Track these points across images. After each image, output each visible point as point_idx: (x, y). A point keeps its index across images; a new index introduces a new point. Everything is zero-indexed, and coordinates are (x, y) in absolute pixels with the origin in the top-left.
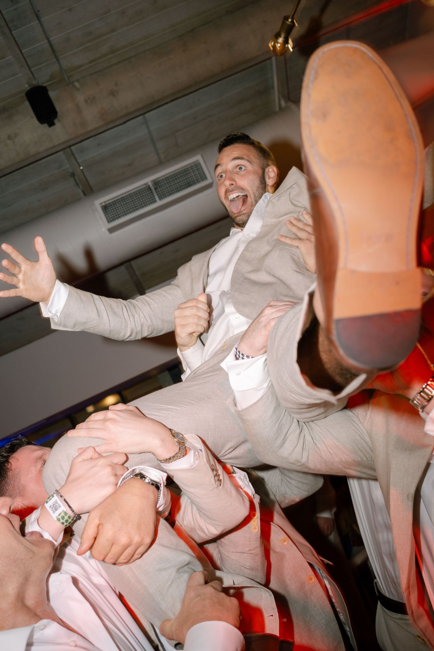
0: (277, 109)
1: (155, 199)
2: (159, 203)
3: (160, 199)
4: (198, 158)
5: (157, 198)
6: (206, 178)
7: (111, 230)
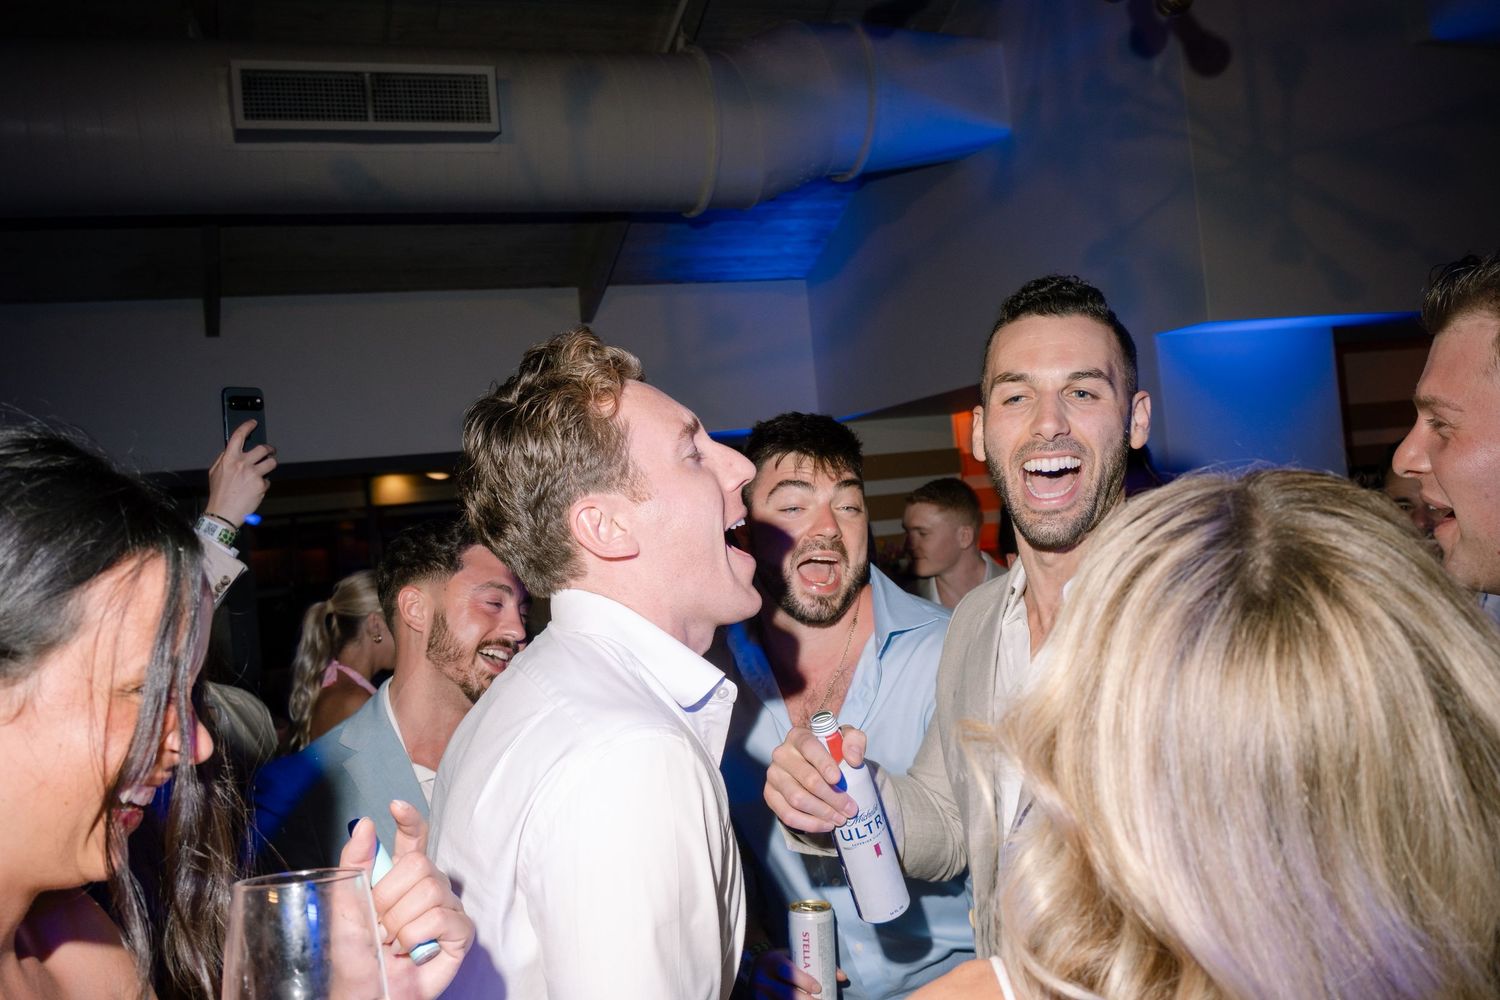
0: (665, 49)
1: (366, 112)
2: (371, 125)
3: (376, 118)
4: (486, 70)
5: (371, 114)
6: (489, 119)
7: (242, 136)
